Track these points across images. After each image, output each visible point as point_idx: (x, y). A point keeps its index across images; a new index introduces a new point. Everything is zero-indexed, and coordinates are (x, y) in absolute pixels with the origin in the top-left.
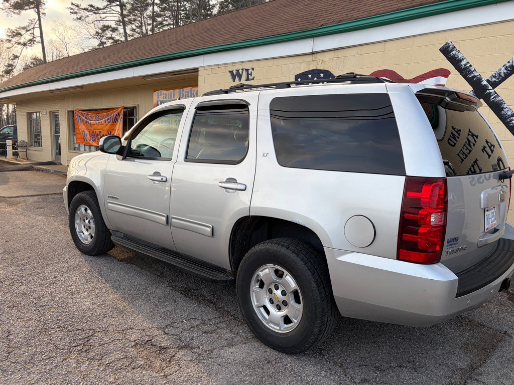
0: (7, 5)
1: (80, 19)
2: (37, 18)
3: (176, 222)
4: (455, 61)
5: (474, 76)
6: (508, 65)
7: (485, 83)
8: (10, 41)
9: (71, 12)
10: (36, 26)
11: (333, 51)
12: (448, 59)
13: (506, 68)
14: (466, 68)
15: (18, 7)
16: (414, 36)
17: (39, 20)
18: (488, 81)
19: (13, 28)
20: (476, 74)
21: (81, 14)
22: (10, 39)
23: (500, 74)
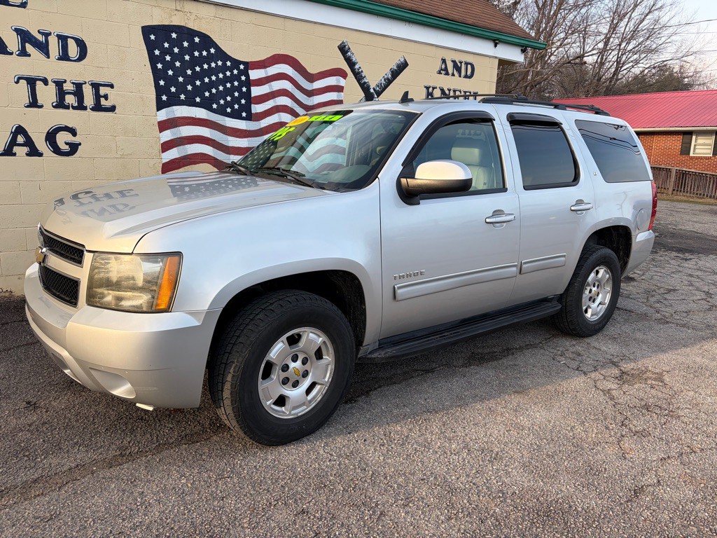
3: (528, 267)
4: (351, 64)
5: (365, 83)
6: (386, 77)
7: (372, 91)
11: (212, 6)
12: (345, 59)
13: (385, 80)
14: (359, 73)
16: (315, 23)
18: (374, 89)
20: (366, 81)
23: (381, 84)
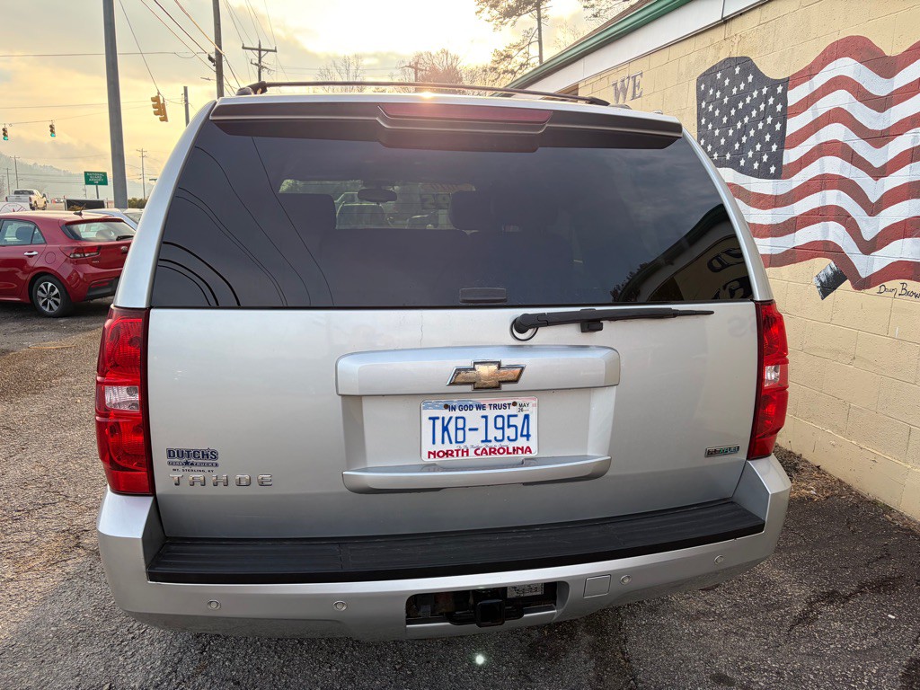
0: (495, 12)
1: (596, 16)
2: (536, 26)
8: (495, 69)
9: (585, 7)
10: (534, 39)
15: (511, 13)
17: (540, 29)
19: (501, 49)
21: (599, 8)
22: (497, 66)
